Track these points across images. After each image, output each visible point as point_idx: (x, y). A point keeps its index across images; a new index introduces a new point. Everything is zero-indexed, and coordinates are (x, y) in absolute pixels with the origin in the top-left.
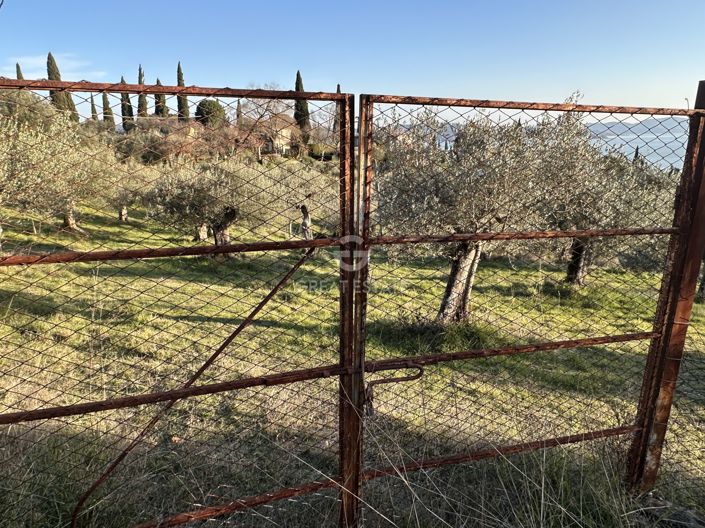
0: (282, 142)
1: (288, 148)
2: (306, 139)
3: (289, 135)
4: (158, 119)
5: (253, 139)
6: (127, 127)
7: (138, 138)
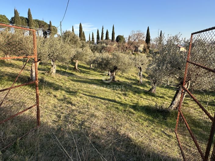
0: (141, 48)
1: (143, 50)
2: (148, 47)
3: (143, 46)
4: (106, 41)
5: (132, 47)
6: (98, 43)
7: (99, 46)
